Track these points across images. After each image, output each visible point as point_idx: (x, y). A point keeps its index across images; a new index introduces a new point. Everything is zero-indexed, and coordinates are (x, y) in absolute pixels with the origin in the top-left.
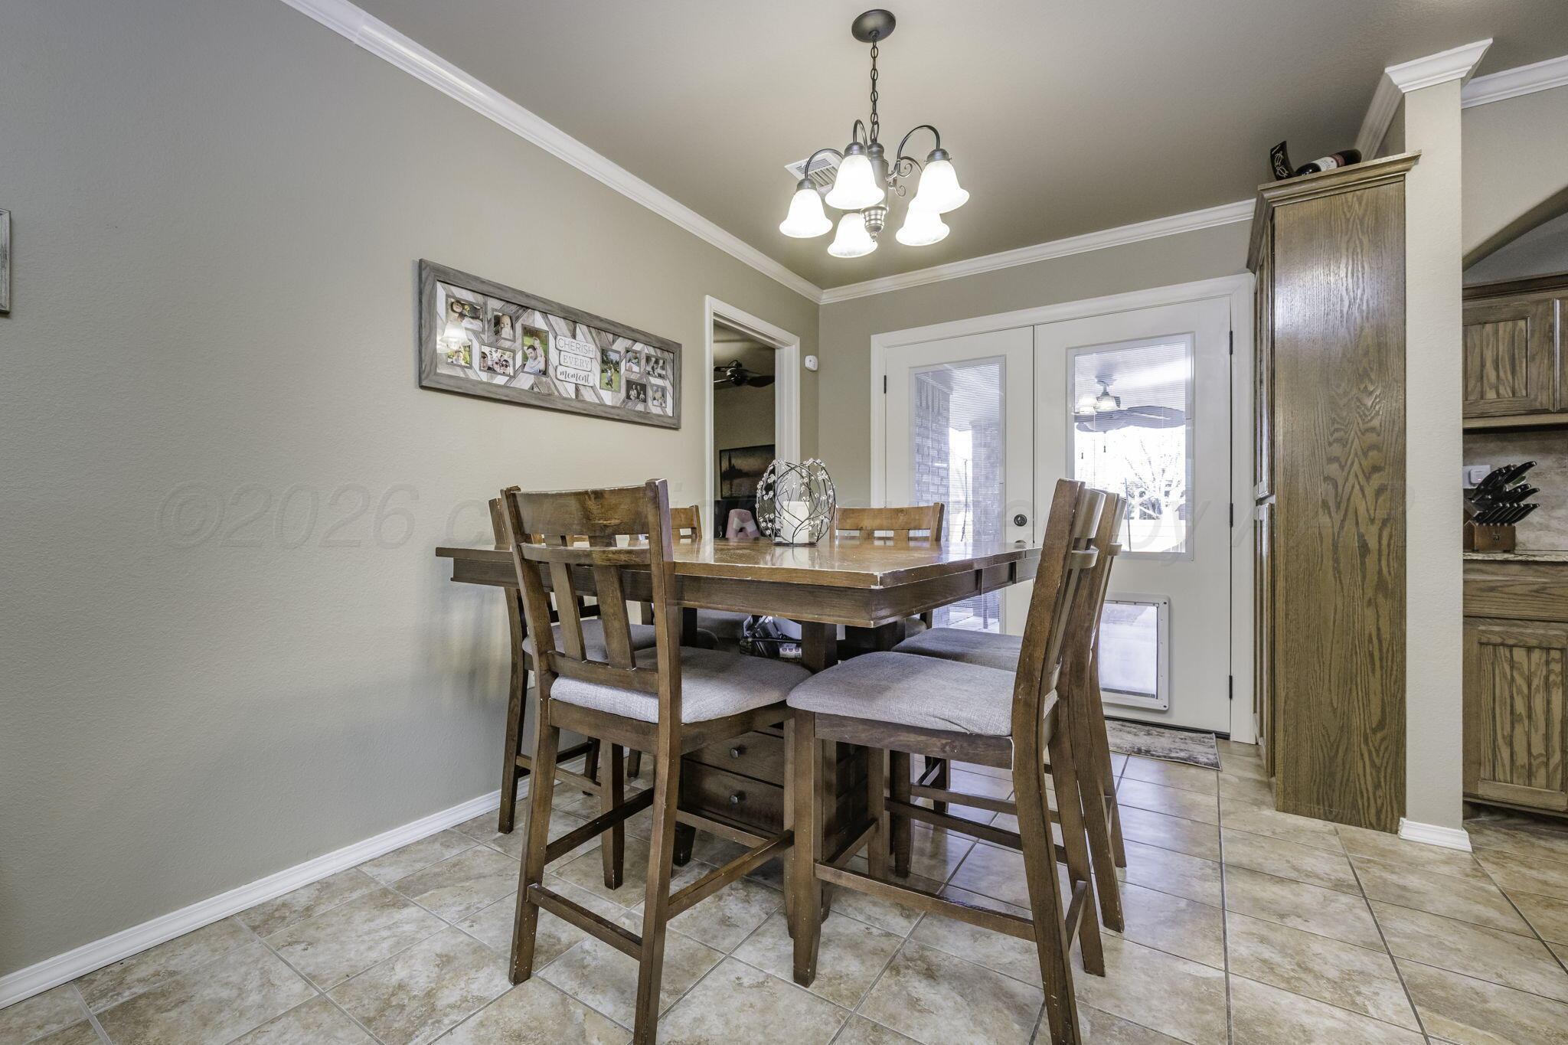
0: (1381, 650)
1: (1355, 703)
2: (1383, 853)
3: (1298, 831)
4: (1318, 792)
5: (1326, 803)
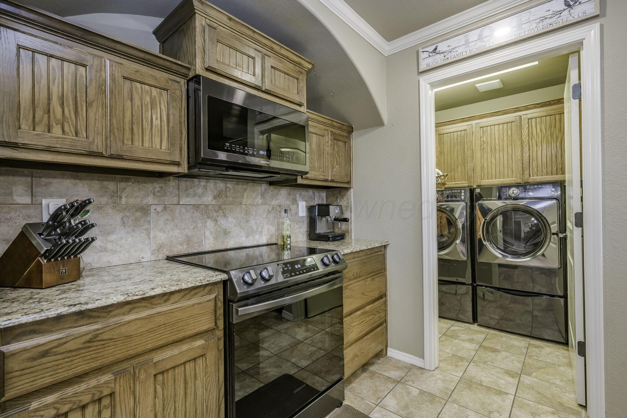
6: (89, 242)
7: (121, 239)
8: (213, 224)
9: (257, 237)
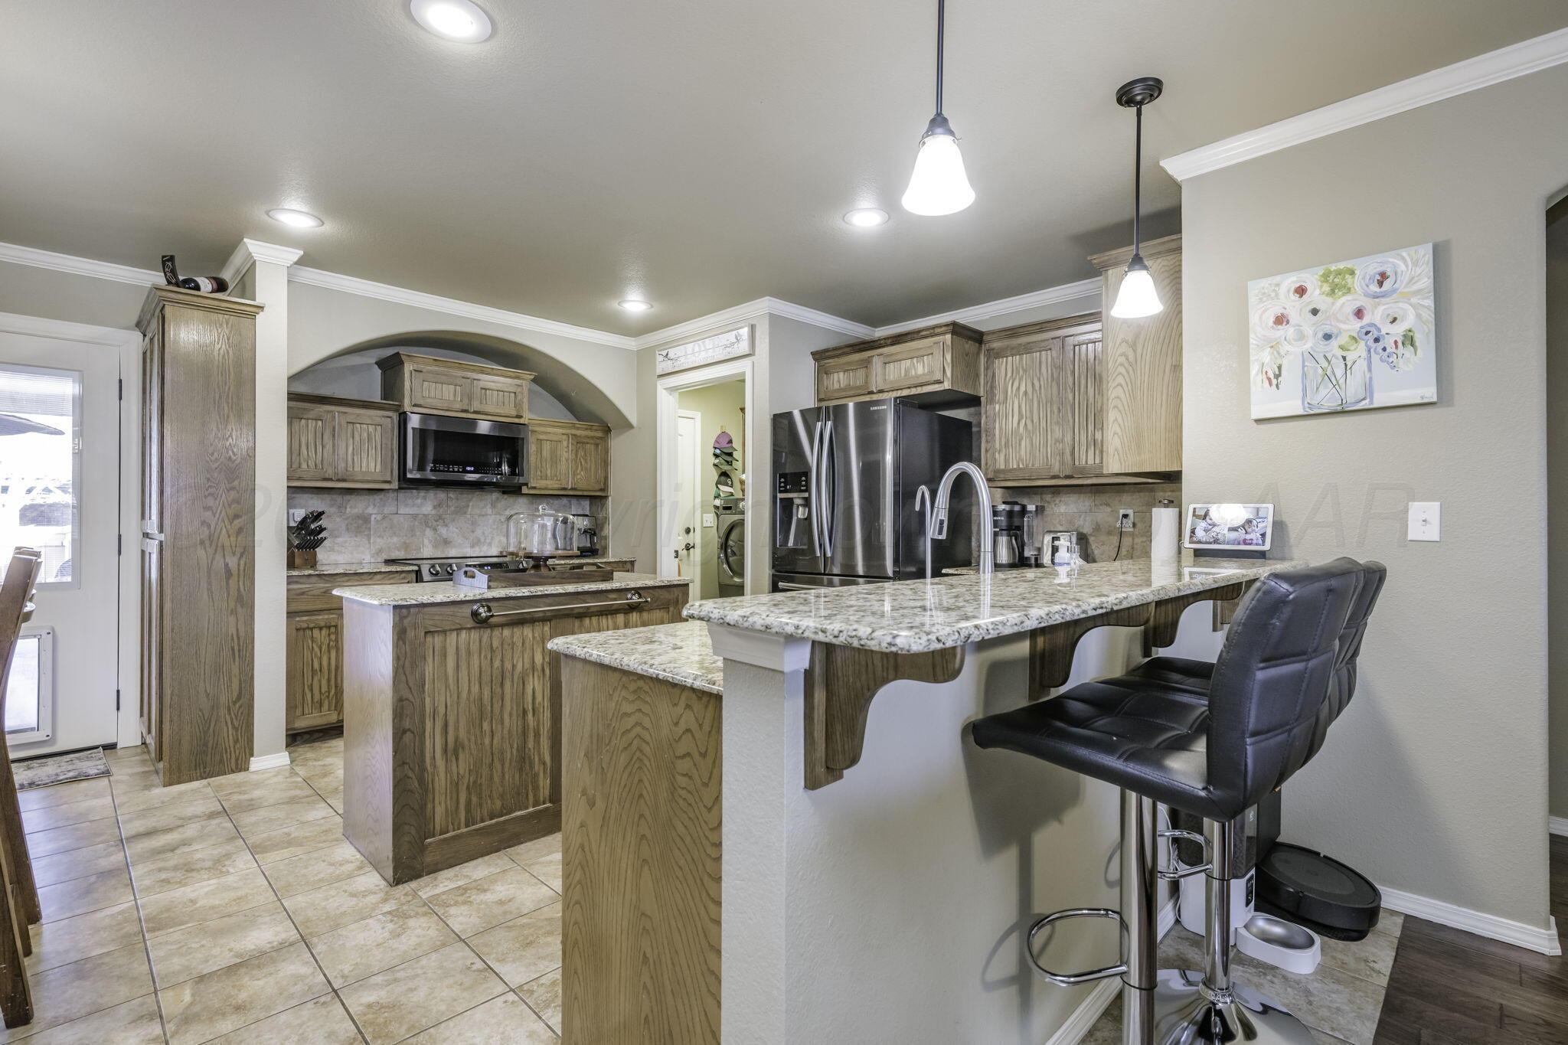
0: (239, 645)
1: (222, 687)
2: (239, 785)
3: (181, 794)
4: (196, 761)
5: (202, 766)
6: (323, 540)
7: (346, 542)
8: (432, 533)
9: (485, 548)
